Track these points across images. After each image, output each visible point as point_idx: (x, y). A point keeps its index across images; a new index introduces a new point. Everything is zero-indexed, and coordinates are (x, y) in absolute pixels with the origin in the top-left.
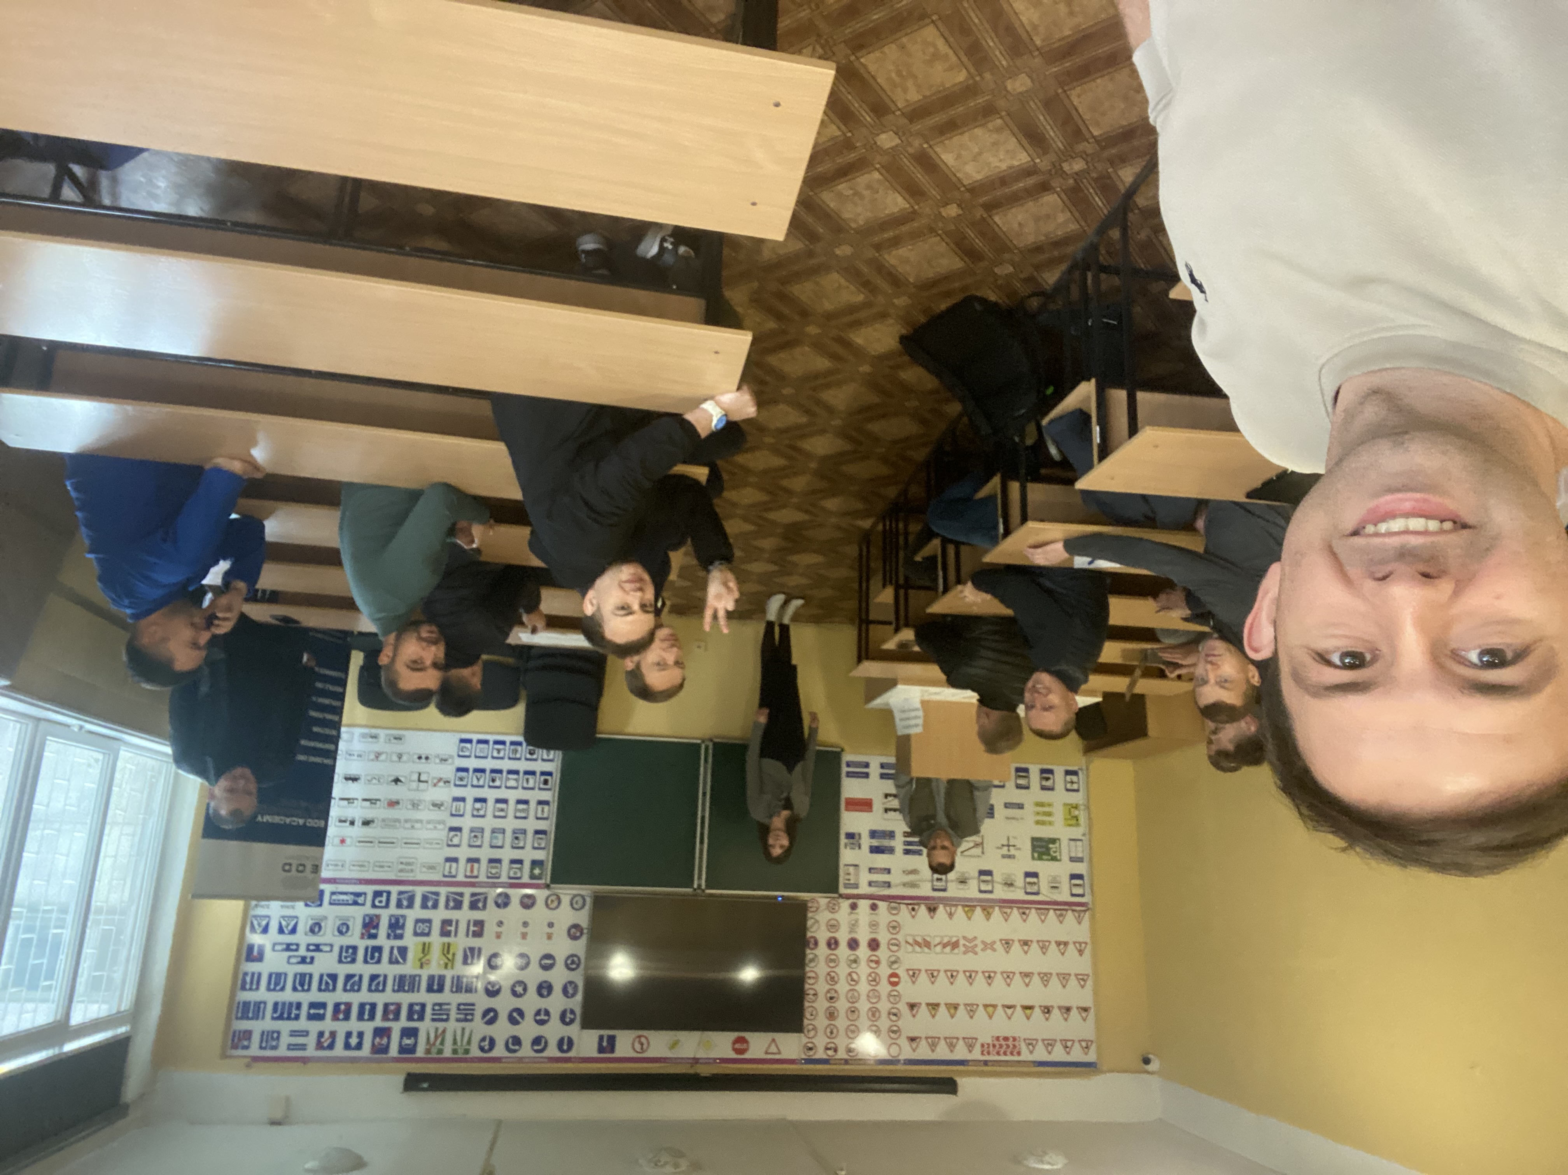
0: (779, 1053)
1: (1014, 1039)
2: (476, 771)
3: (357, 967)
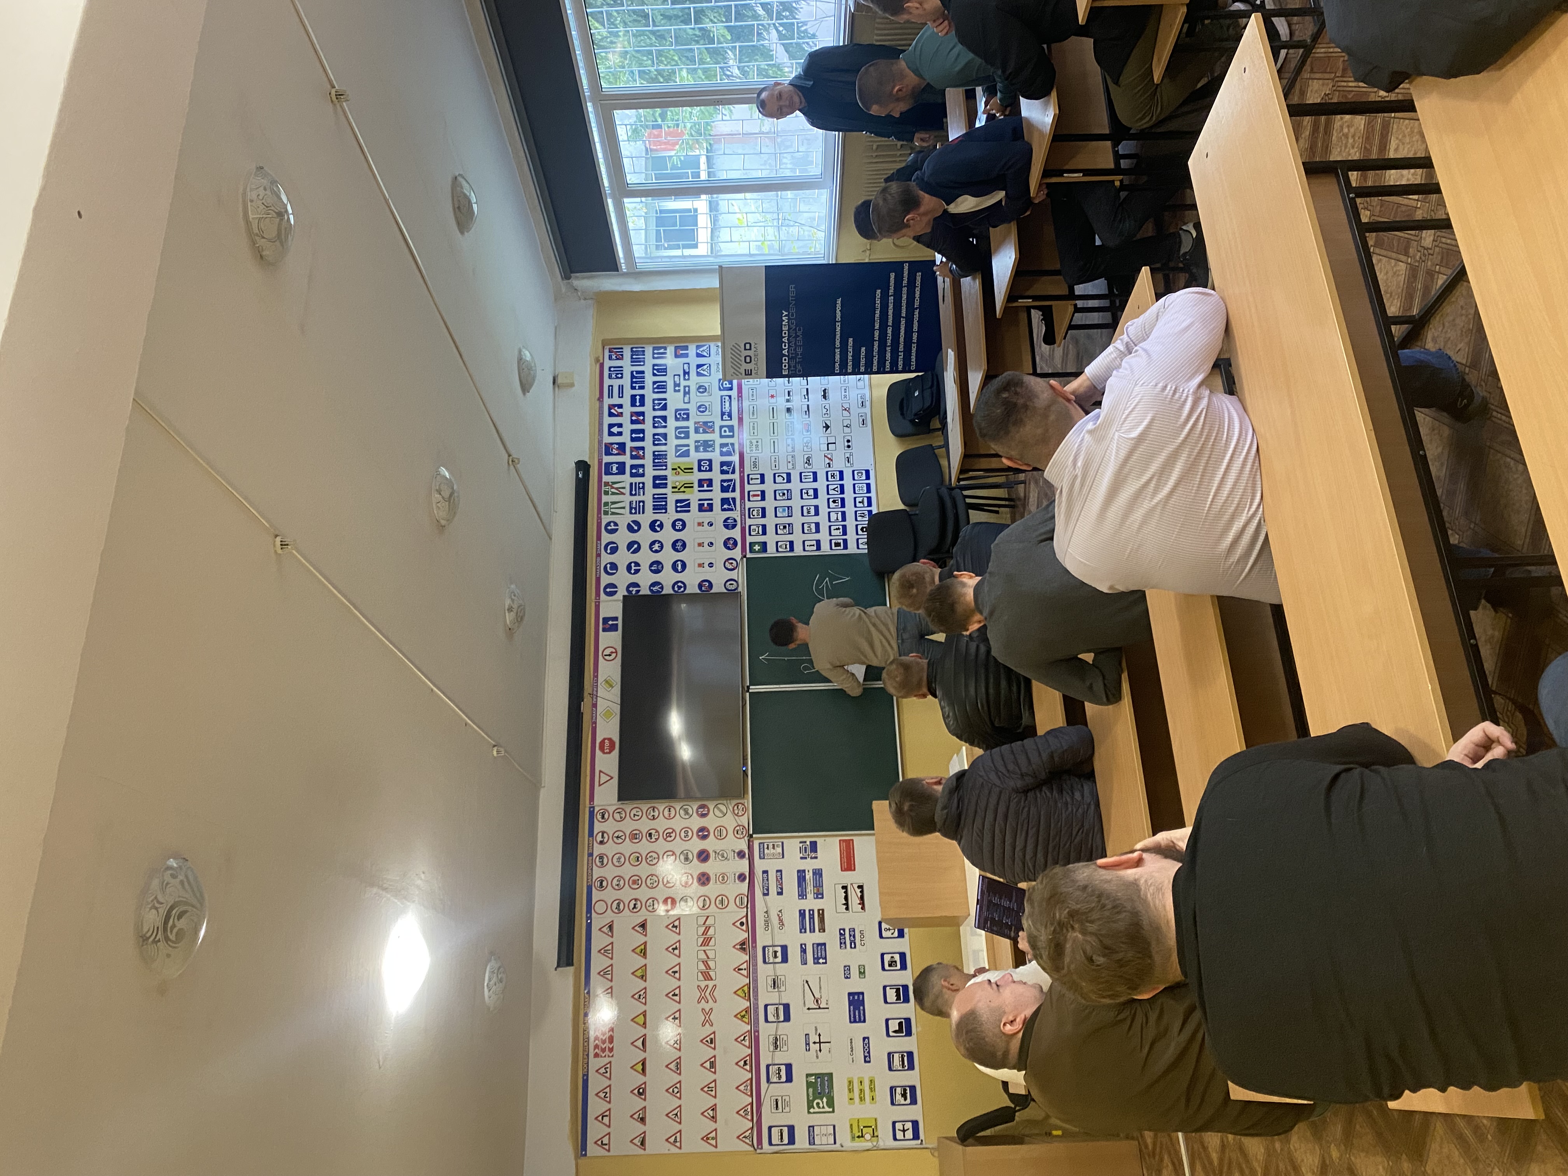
0: (600, 785)
1: (611, 1050)
2: (842, 486)
3: (672, 423)
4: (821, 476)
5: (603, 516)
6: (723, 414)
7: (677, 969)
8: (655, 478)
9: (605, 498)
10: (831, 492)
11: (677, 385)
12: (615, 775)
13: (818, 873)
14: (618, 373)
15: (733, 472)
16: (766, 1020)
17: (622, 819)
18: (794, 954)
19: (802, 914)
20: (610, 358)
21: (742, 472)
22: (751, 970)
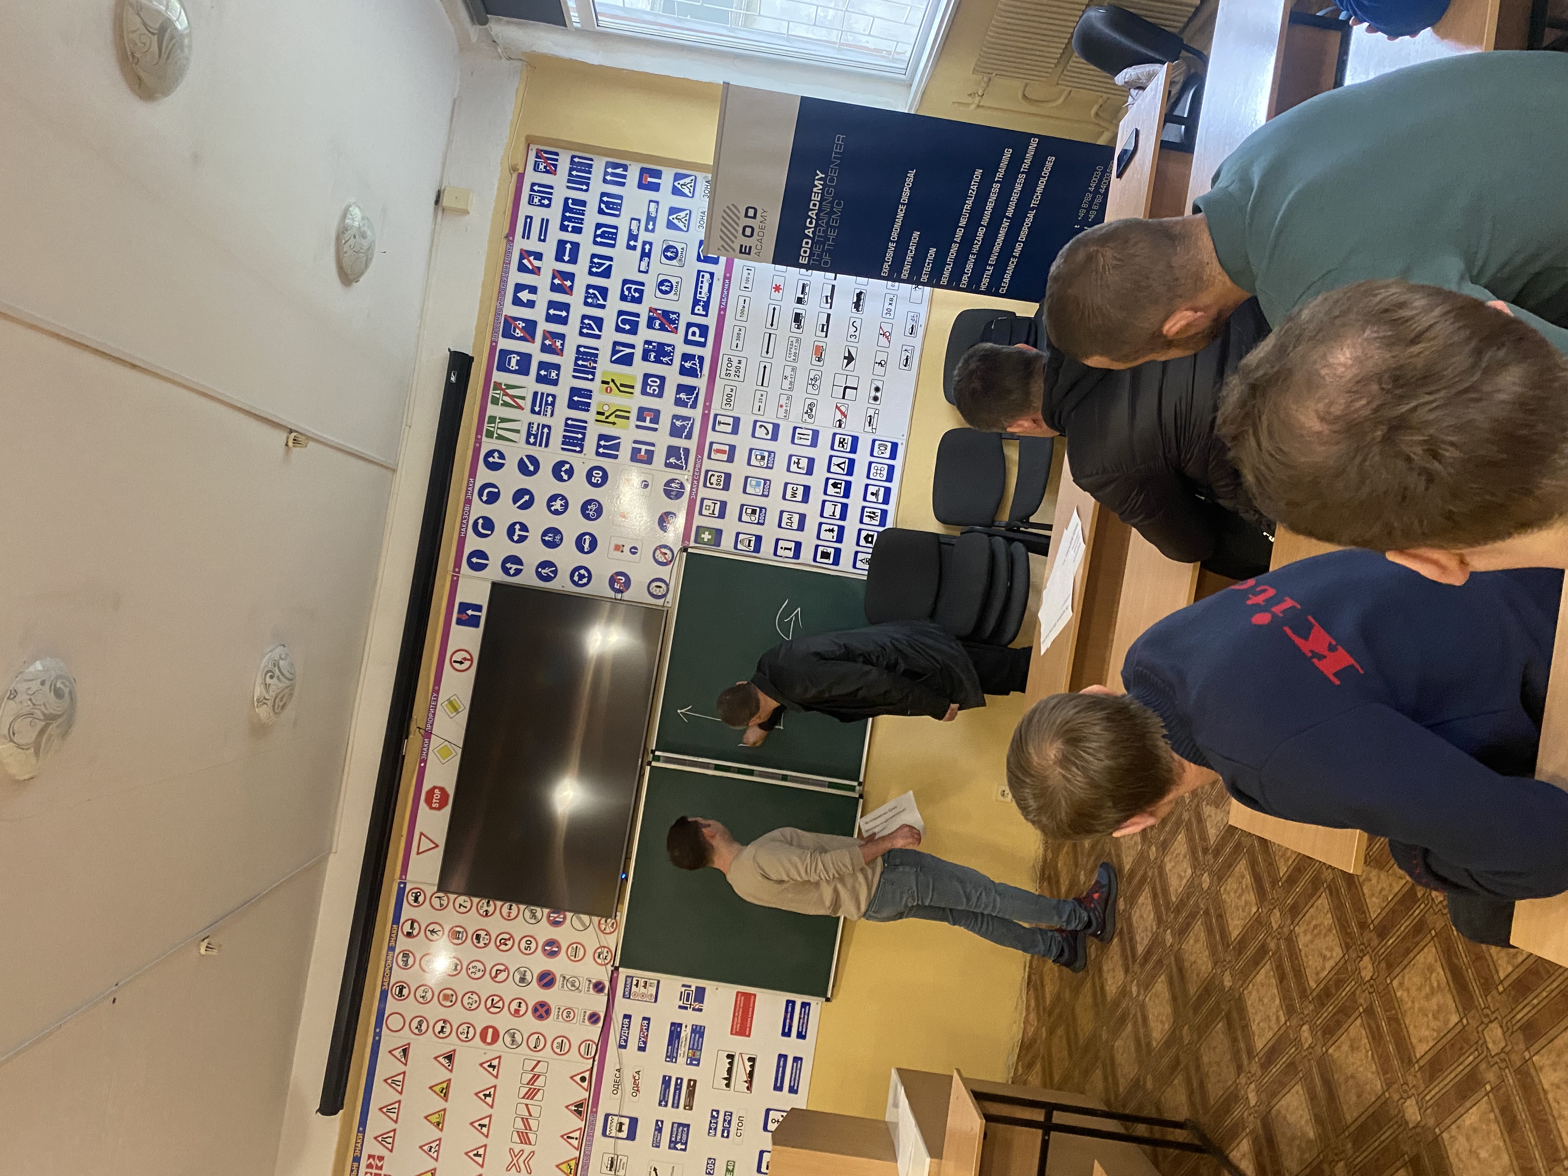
0: (418, 853)
2: (852, 462)
3: (614, 303)
4: (824, 439)
5: (484, 439)
6: (696, 302)
7: (485, 1122)
8: (574, 391)
9: (492, 410)
10: (834, 469)
11: (633, 237)
12: (442, 842)
13: (698, 1032)
14: (543, 195)
15: (694, 406)
17: (443, 907)
18: (645, 1131)
19: (666, 1081)
20: (536, 168)
21: (707, 407)
22: (585, 1140)
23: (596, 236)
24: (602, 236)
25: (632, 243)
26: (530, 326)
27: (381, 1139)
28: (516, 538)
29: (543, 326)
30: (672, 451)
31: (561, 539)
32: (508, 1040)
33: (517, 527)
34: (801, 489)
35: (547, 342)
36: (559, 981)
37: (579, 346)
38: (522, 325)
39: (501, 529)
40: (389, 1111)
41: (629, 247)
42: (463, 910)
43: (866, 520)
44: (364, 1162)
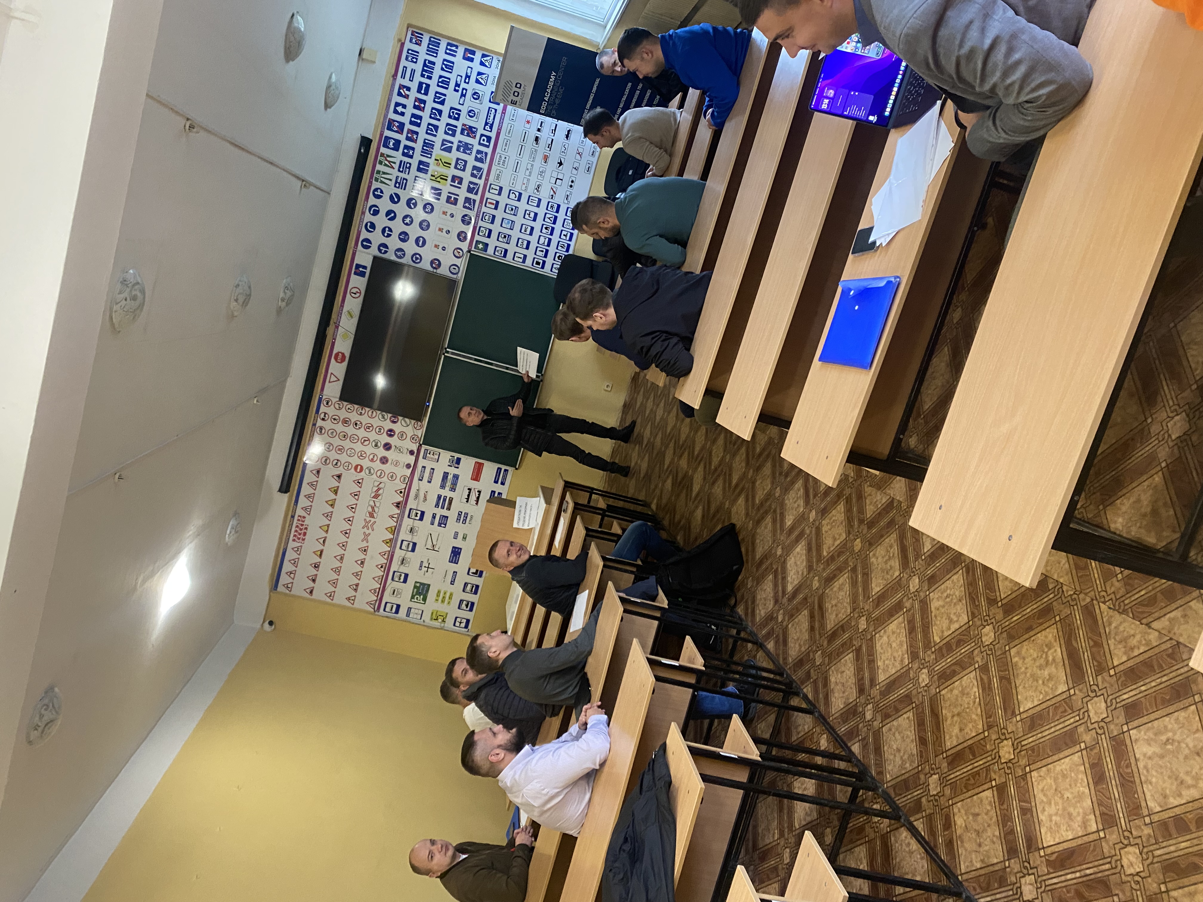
0: (330, 382)
1: (303, 540)
2: (556, 217)
3: (445, 119)
4: (543, 204)
5: (374, 181)
6: (486, 124)
7: (354, 506)
8: (421, 163)
9: (379, 167)
10: (547, 220)
11: (457, 85)
12: (342, 377)
13: (456, 477)
14: (413, 56)
15: (480, 178)
16: (401, 548)
17: (340, 409)
18: (428, 517)
19: (439, 497)
20: (411, 41)
21: (487, 180)
22: (400, 519)
23: (439, 82)
24: (442, 82)
25: (457, 88)
26: (402, 125)
27: (305, 509)
28: (386, 235)
29: (408, 126)
30: (467, 200)
31: (408, 238)
32: (367, 471)
33: (387, 229)
34: (529, 228)
35: (409, 135)
36: (393, 447)
37: (425, 139)
38: (397, 124)
39: (379, 229)
40: (309, 497)
41: (456, 90)
42: (349, 411)
43: (560, 248)
44: (296, 517)
